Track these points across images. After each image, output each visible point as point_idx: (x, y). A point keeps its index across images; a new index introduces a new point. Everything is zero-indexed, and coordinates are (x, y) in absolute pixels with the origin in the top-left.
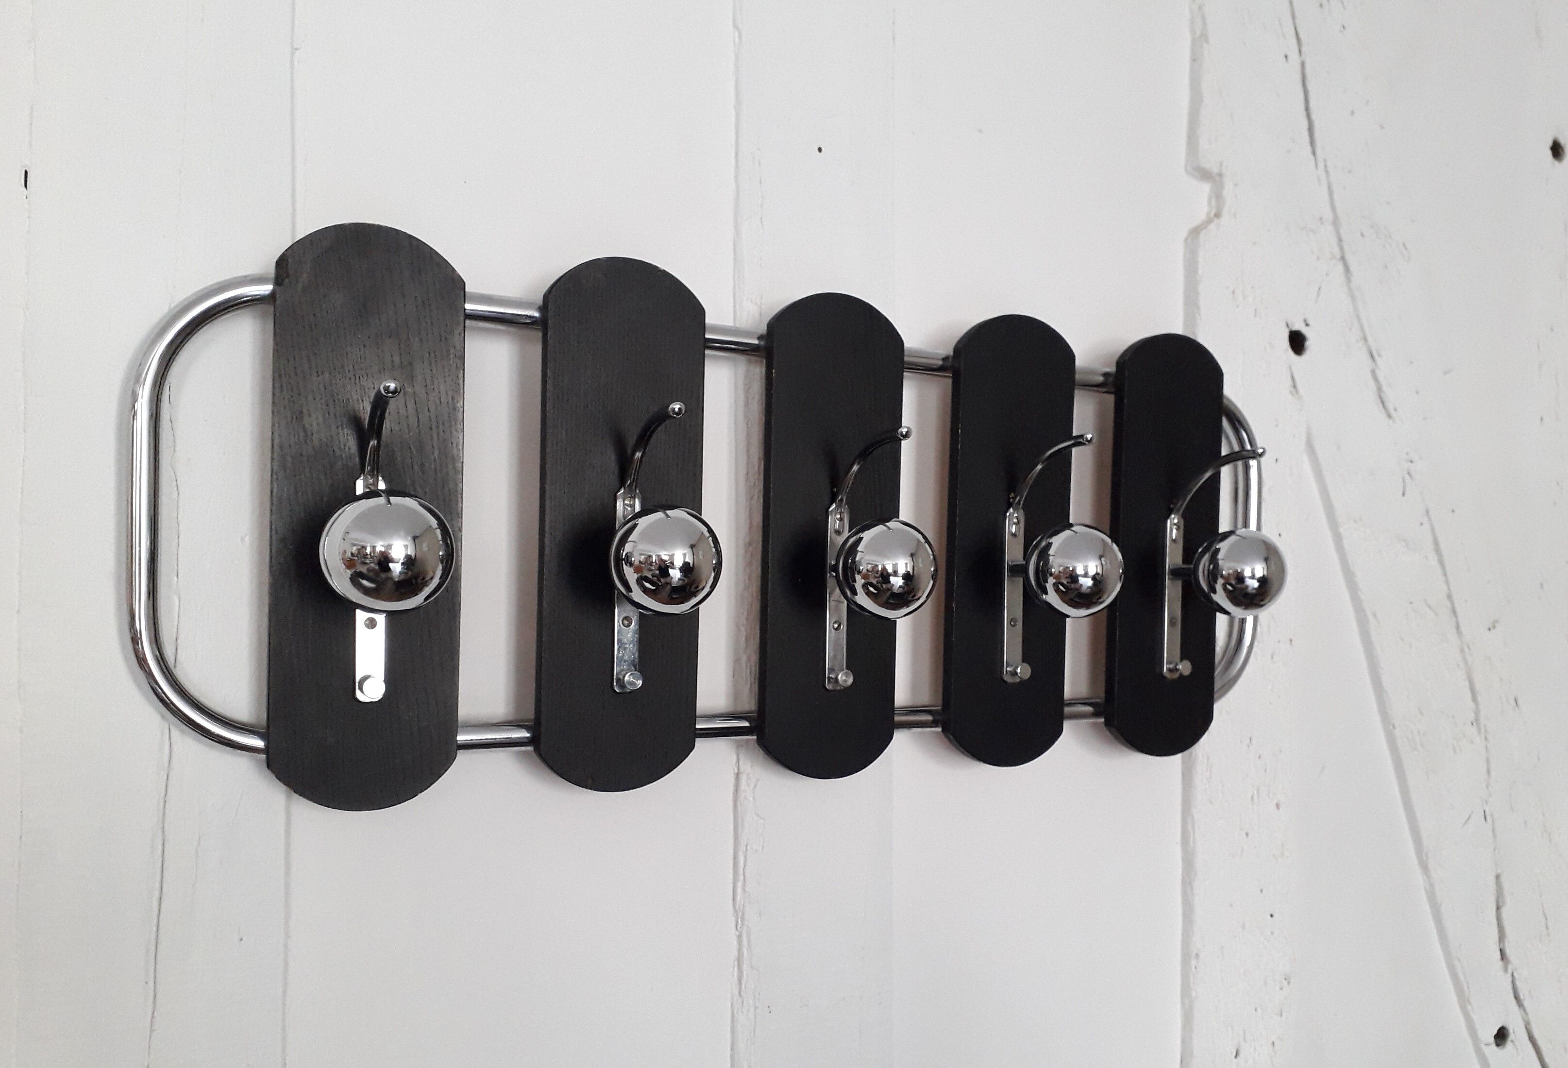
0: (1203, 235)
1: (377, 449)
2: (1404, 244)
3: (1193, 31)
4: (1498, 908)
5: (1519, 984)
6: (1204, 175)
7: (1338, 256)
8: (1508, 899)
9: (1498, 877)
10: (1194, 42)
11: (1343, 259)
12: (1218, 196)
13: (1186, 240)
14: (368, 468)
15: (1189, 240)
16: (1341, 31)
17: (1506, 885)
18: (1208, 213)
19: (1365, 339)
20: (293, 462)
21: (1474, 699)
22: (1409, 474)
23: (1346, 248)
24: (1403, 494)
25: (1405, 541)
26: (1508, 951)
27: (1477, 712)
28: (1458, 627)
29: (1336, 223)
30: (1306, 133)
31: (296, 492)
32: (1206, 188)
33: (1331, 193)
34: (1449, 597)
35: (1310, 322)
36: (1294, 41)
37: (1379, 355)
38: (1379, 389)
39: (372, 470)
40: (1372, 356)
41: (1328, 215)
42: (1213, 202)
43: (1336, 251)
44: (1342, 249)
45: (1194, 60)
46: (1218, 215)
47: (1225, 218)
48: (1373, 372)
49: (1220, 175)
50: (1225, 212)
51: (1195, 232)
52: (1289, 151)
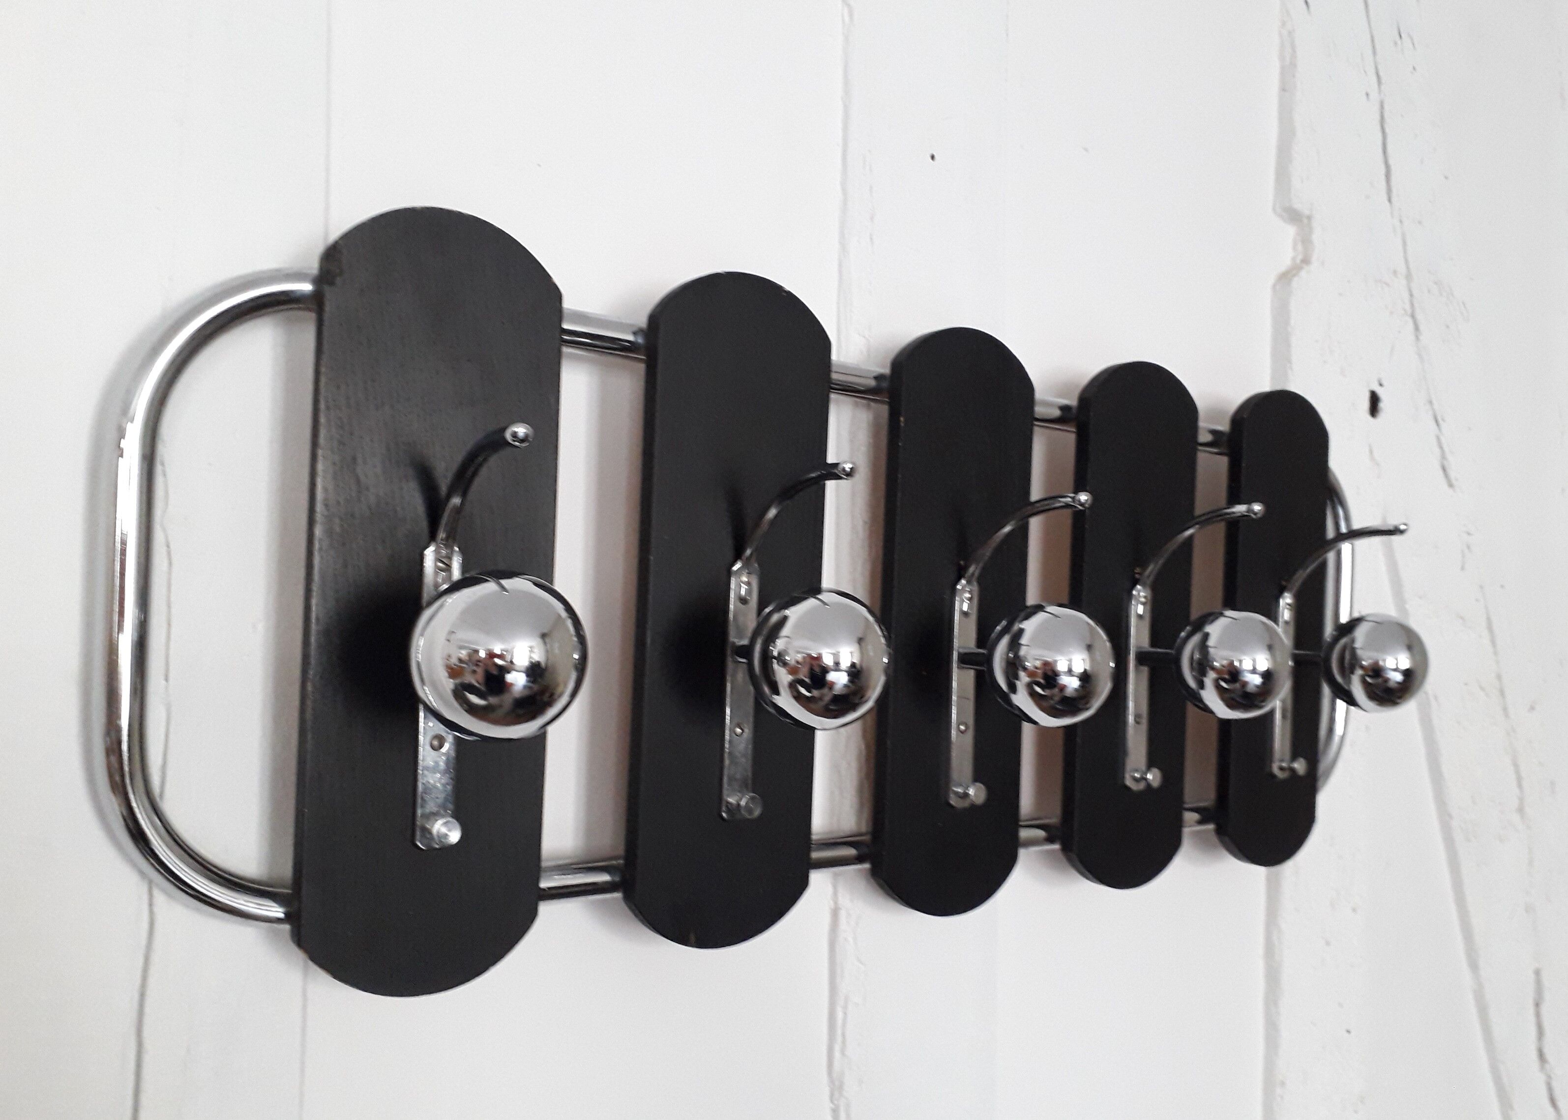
0: (1295, 282)
1: (458, 510)
2: (1464, 303)
3: (1282, 58)
4: (1537, 1005)
5: (1554, 1084)
6: (1294, 216)
7: (1409, 311)
8: (1547, 996)
9: (1537, 973)
10: (1283, 68)
11: (1413, 316)
12: (1305, 240)
13: (1274, 286)
14: (442, 535)
15: (1278, 287)
16: (1412, 73)
17: (1546, 982)
18: (1294, 259)
19: (1431, 402)
20: (342, 526)
21: (1520, 786)
22: (1468, 547)
23: (1416, 305)
24: (1463, 568)
25: (1462, 618)
26: (1546, 1050)
27: (1521, 799)
28: (1505, 709)
29: (1409, 277)
30: (1383, 177)
31: (345, 565)
32: (1291, 231)
33: (1404, 243)
34: (1499, 677)
35: (1384, 382)
36: (1374, 79)
37: (1443, 420)
38: (1443, 456)
39: (447, 539)
40: (1437, 421)
41: (1402, 269)
42: (1300, 247)
43: (1407, 306)
44: (1412, 305)
45: (1283, 89)
46: (1306, 261)
47: (1315, 264)
48: (1438, 438)
49: (1309, 218)
50: (1314, 259)
51: (1286, 278)
52: (1368, 197)
